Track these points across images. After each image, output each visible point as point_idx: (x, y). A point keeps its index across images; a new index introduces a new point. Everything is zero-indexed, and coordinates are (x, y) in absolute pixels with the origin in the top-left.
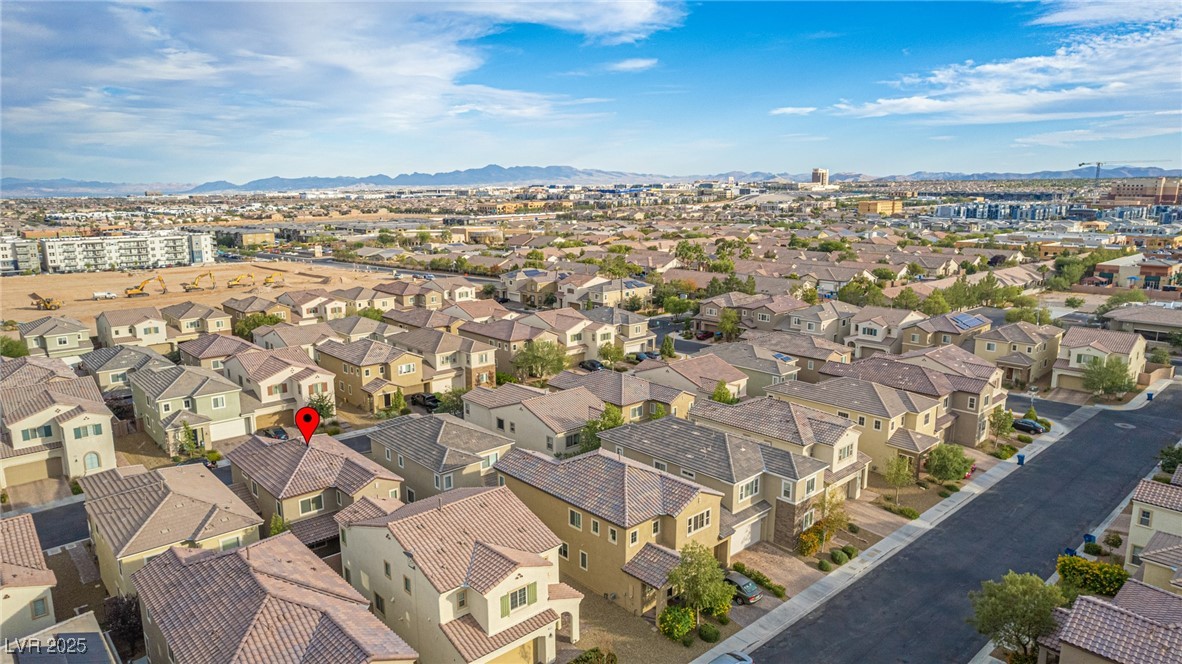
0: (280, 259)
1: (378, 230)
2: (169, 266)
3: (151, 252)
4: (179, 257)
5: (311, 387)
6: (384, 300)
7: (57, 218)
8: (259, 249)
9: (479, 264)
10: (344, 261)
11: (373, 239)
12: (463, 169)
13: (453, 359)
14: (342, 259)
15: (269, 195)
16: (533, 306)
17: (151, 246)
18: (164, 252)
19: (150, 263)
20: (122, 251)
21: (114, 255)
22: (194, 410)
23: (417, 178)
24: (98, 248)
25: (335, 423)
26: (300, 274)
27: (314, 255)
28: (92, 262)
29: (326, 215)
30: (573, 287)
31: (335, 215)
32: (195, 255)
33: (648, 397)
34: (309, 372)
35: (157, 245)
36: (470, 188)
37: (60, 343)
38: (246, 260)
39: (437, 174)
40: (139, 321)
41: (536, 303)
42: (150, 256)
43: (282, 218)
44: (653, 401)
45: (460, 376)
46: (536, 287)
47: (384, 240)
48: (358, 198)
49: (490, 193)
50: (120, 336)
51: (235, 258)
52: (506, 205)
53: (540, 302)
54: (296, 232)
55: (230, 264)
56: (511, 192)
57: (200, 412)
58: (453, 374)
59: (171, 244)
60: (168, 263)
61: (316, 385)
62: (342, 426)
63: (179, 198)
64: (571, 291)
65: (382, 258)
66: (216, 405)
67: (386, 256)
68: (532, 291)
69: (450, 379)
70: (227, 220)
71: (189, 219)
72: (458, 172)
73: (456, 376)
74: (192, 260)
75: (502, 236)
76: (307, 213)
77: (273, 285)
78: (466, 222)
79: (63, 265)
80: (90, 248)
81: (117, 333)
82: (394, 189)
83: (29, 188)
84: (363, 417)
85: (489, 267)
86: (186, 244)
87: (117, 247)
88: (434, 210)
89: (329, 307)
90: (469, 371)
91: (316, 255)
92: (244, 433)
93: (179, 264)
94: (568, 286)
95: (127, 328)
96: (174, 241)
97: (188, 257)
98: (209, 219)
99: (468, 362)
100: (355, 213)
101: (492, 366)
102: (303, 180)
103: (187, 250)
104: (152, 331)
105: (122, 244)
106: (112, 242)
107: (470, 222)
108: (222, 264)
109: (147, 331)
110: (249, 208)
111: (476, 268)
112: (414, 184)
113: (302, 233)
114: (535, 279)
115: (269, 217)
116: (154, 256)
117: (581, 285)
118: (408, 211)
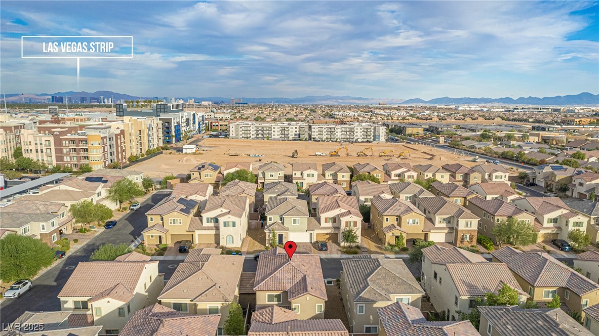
0: (419, 143)
1: (483, 130)
2: (362, 142)
3: (355, 134)
4: (368, 137)
5: (347, 223)
6: (443, 174)
7: (335, 115)
8: (413, 136)
9: (533, 158)
10: (454, 147)
11: (477, 136)
12: (562, 95)
13: (448, 221)
14: (452, 146)
15: (438, 106)
16: (551, 191)
17: (356, 131)
18: (361, 134)
19: (354, 140)
20: (343, 132)
21: (339, 134)
22: (283, 223)
23: (531, 100)
24: (333, 130)
25: (358, 247)
26: (424, 152)
27: (439, 143)
28: (329, 137)
29: (463, 120)
30: (583, 182)
31: (468, 119)
32: (376, 137)
33: (564, 285)
34: (349, 213)
35: (359, 131)
36: (562, 108)
37: (271, 176)
38: (401, 142)
39: (544, 98)
40: (306, 170)
41: (554, 190)
42: (355, 136)
43: (438, 120)
44: (567, 288)
45: (452, 233)
46: (555, 178)
47: (484, 137)
48: (488, 111)
49: (576, 111)
50: (297, 176)
51: (397, 140)
52: (582, 119)
53: (556, 189)
54: (437, 128)
55: (393, 143)
56: (593, 111)
57: (285, 225)
58: (447, 231)
59: (366, 130)
60: (362, 140)
61: (350, 222)
62: (363, 250)
63: (393, 106)
64: (581, 184)
65: (476, 148)
66: (294, 223)
67: (478, 146)
68: (552, 180)
69: (444, 234)
70: (408, 119)
71: (390, 118)
72: (559, 97)
73: (448, 232)
74: (374, 140)
75: (565, 140)
76: (453, 118)
77: (402, 157)
78: (547, 129)
79: (317, 137)
80: (329, 130)
81: (295, 174)
82: (512, 106)
83: (334, 100)
84: (378, 247)
85: (539, 160)
86: (373, 131)
87: (341, 130)
88: (530, 120)
89: (407, 174)
90: (457, 231)
91: (440, 142)
92: (309, 241)
93: (368, 141)
94: (579, 181)
95: (300, 173)
96: (367, 128)
97: (373, 138)
98: (400, 118)
99: (457, 225)
100: (481, 119)
101: (475, 230)
102: (461, 99)
103: (373, 134)
104: (311, 175)
105: (343, 129)
106: (339, 127)
107: (550, 129)
108: (389, 143)
109: (308, 175)
110: (423, 114)
111: (530, 160)
112: (528, 104)
113: (440, 129)
114: (556, 172)
115: (431, 119)
116: (357, 136)
117: (591, 181)
118: (514, 120)
